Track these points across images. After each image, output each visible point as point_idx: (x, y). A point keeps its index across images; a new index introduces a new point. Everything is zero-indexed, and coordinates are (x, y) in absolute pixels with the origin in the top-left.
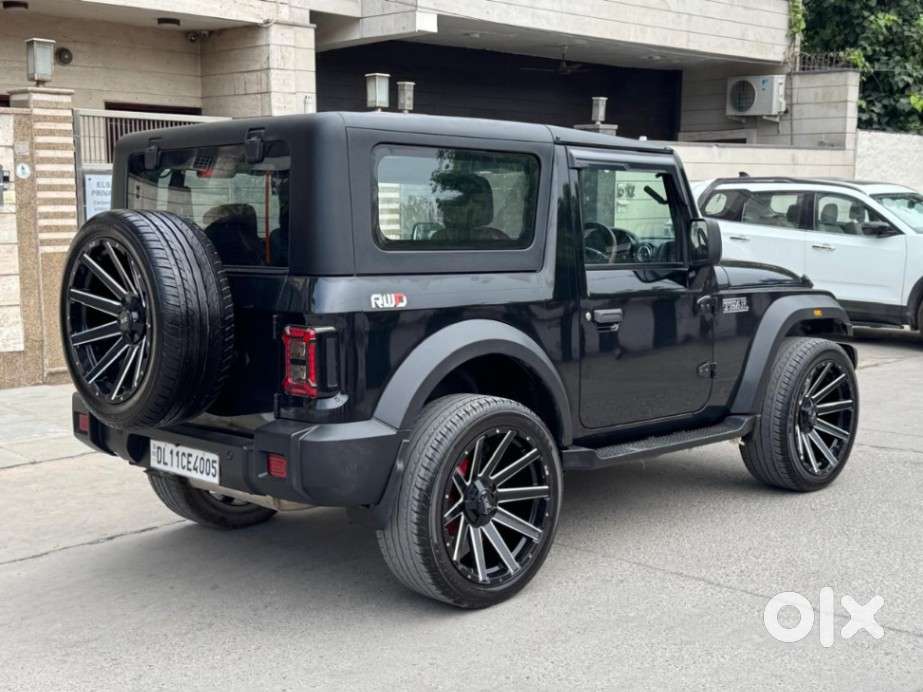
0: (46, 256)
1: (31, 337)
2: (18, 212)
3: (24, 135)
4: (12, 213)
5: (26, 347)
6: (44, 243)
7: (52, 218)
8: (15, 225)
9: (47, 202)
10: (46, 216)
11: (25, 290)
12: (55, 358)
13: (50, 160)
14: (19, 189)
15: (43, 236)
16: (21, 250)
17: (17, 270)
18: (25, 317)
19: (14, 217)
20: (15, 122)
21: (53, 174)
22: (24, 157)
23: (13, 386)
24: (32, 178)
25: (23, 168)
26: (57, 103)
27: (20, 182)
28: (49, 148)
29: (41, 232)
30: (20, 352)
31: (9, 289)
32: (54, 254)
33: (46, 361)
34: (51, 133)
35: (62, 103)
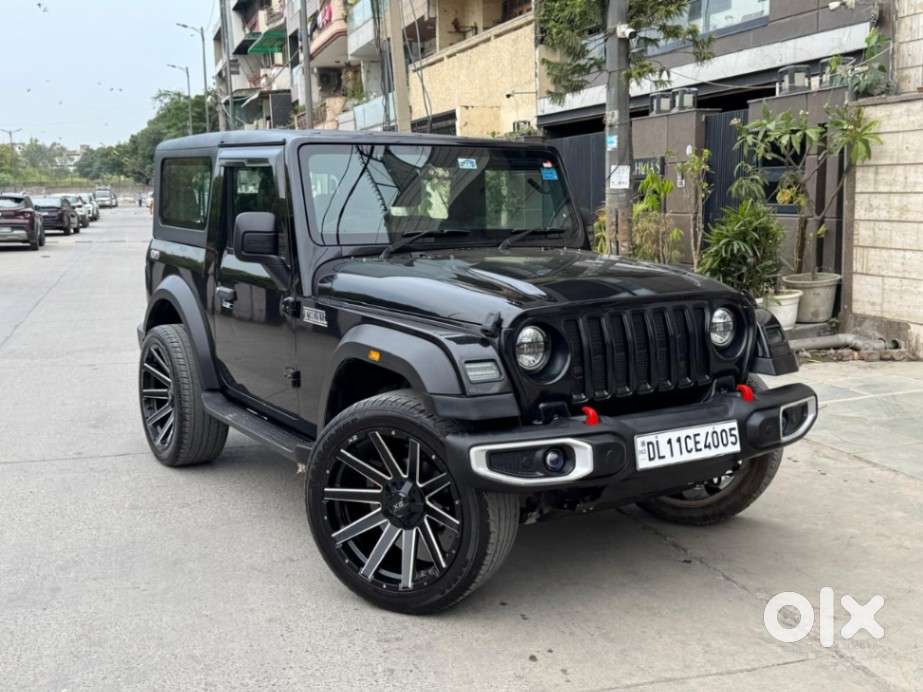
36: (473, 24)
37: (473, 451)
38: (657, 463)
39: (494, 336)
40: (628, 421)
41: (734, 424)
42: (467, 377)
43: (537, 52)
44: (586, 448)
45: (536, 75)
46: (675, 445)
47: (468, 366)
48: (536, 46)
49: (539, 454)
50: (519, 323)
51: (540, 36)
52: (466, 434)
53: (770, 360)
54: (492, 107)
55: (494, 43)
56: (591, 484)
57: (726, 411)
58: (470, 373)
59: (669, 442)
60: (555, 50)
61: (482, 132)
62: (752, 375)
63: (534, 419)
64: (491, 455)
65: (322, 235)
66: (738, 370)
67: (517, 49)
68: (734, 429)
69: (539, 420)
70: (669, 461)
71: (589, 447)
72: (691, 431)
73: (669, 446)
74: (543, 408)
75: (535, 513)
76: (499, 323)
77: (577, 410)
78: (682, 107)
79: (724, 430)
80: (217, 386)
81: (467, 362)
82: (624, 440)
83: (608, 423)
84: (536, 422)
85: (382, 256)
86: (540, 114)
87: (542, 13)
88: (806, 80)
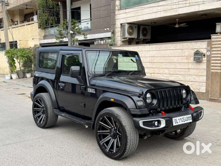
0: (212, 72)
1: (207, 90)
2: (207, 62)
3: (209, 45)
4: (205, 63)
5: (206, 92)
6: (212, 69)
7: (214, 64)
8: (206, 65)
9: (213, 60)
10: (213, 63)
11: (207, 80)
12: (212, 95)
13: (215, 51)
14: (207, 57)
15: (212, 68)
16: (207, 71)
17: (206, 75)
18: (206, 85)
19: (206, 63)
20: (207, 43)
21: (215, 54)
22: (209, 50)
23: (203, 100)
24: (210, 55)
25: (208, 53)
26: (217, 37)
27: (207, 56)
28: (215, 48)
29: (211, 67)
30: (205, 93)
31: (204, 79)
32: (214, 72)
33: (210, 96)
34: (216, 44)
35: (218, 37)
36: (16, 20)
37: (140, 121)
38: (177, 124)
39: (142, 95)
40: (171, 115)
41: (191, 115)
42: (137, 104)
43: (39, 30)
44: (164, 121)
45: (39, 35)
46: (180, 120)
47: (137, 102)
48: (39, 29)
49: (154, 122)
50: (146, 93)
51: (40, 26)
52: (138, 118)
53: (194, 101)
54: (26, 41)
55: (26, 26)
56: (163, 129)
57: (189, 112)
58: (138, 104)
59: (179, 119)
60: (43, 30)
61: (24, 46)
62: (190, 104)
63: (150, 114)
64: (144, 122)
65: (92, 72)
66: (187, 103)
67: (32, 28)
68: (191, 116)
69: (151, 114)
70: (179, 124)
71: (164, 120)
72: (183, 117)
73: (179, 120)
74: (152, 112)
75: (146, 136)
76: (143, 92)
77: (160, 112)
78: (76, 45)
79: (189, 117)
80: (57, 107)
81: (137, 101)
82: (171, 119)
83: (167, 115)
84: (150, 115)
85: (105, 76)
86: (40, 43)
87: (40, 21)
88: (100, 42)
